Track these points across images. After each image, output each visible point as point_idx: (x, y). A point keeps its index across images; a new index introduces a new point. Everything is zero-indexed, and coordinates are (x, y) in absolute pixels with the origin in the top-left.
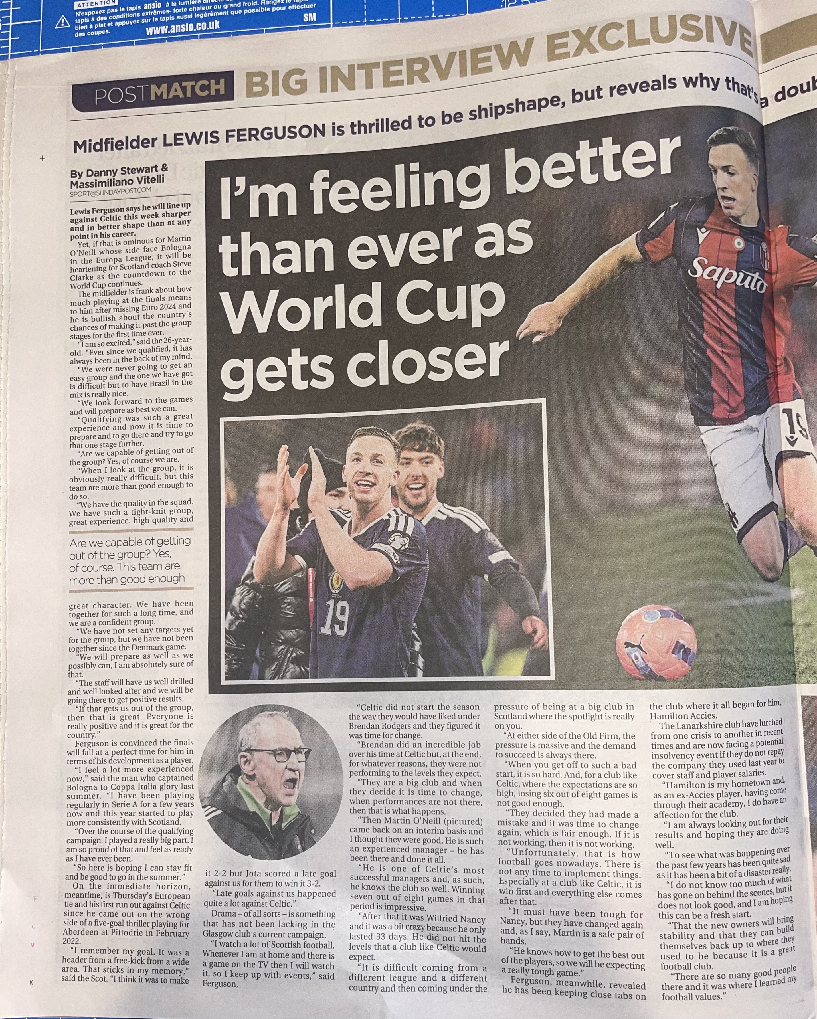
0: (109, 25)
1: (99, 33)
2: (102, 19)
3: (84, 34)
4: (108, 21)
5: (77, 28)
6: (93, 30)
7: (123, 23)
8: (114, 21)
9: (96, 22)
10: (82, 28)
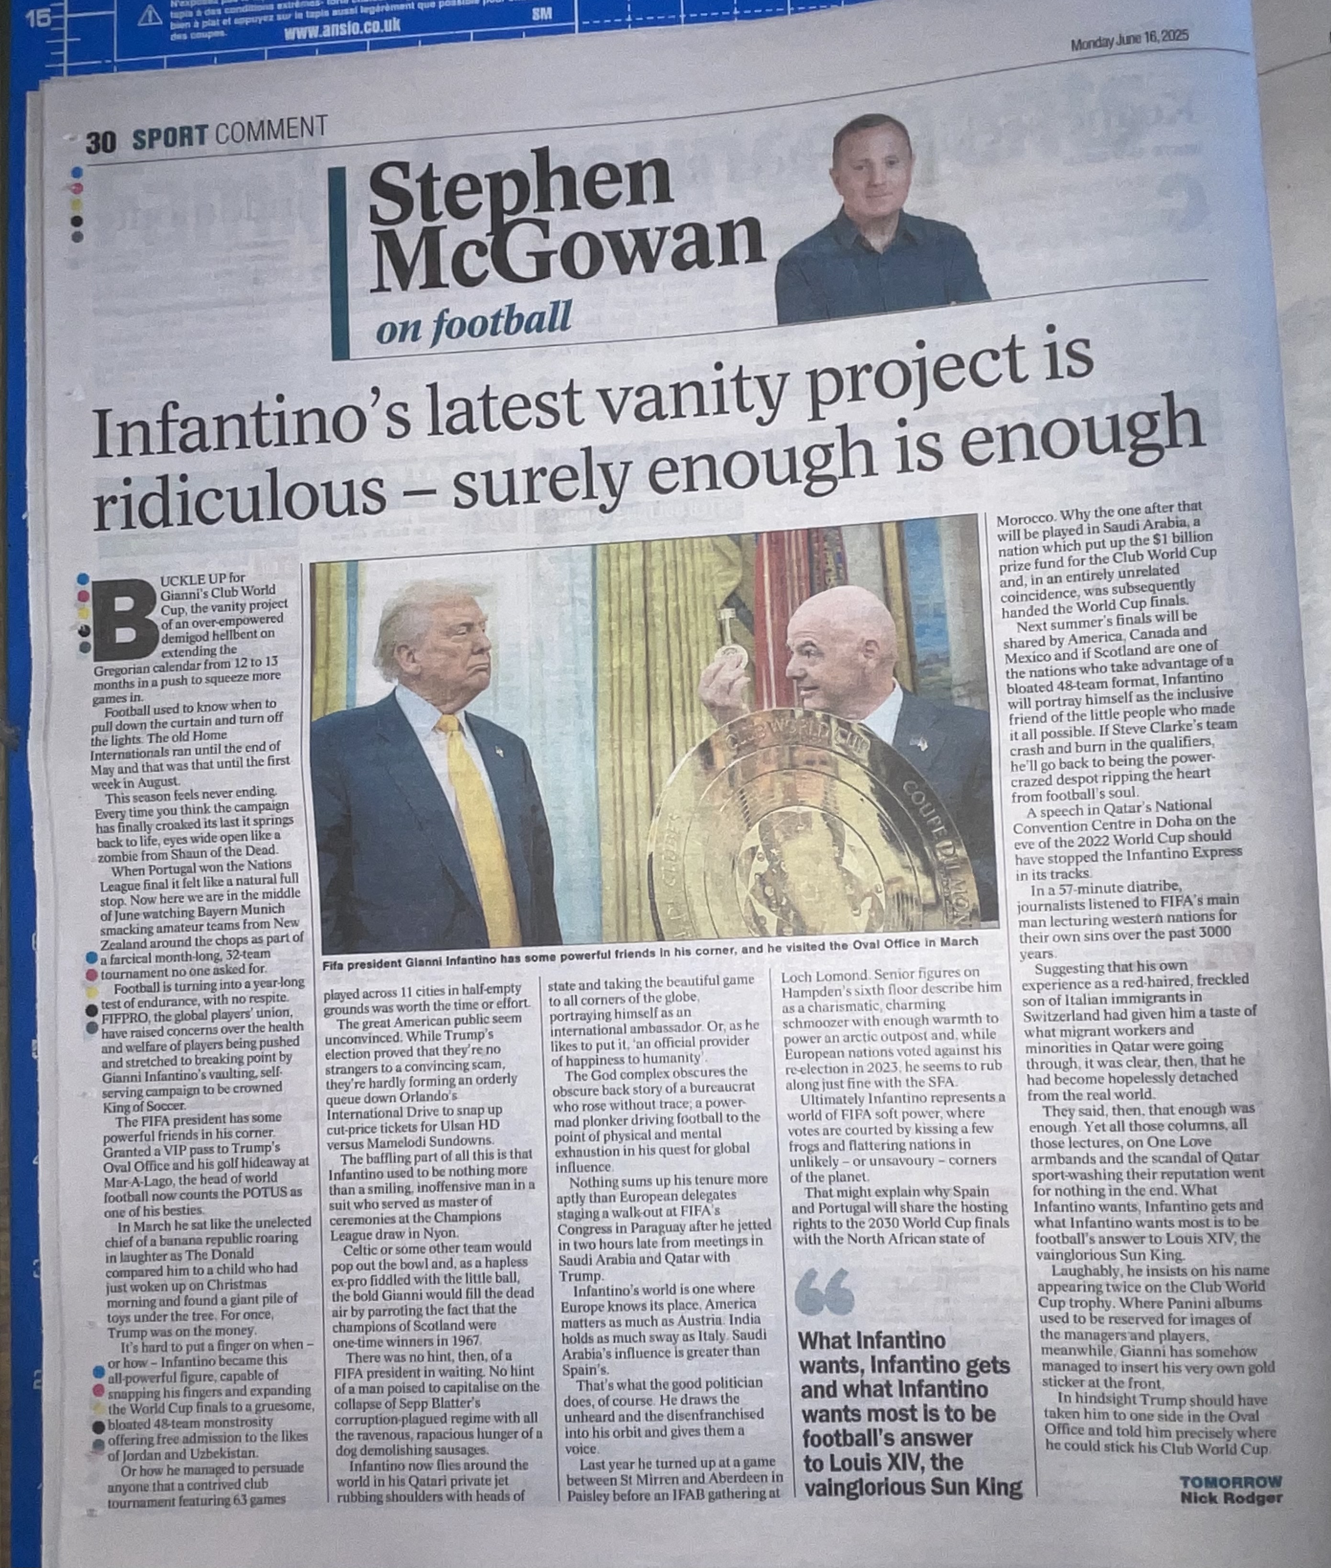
0: (225, 22)
1: (209, 35)
2: (213, 12)
3: (185, 37)
4: (224, 16)
5: (173, 26)
6: (200, 30)
7: (247, 21)
8: (233, 16)
9: (205, 18)
10: (182, 26)
